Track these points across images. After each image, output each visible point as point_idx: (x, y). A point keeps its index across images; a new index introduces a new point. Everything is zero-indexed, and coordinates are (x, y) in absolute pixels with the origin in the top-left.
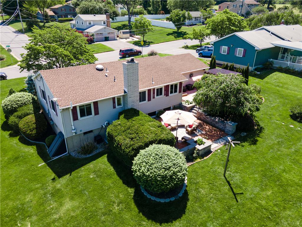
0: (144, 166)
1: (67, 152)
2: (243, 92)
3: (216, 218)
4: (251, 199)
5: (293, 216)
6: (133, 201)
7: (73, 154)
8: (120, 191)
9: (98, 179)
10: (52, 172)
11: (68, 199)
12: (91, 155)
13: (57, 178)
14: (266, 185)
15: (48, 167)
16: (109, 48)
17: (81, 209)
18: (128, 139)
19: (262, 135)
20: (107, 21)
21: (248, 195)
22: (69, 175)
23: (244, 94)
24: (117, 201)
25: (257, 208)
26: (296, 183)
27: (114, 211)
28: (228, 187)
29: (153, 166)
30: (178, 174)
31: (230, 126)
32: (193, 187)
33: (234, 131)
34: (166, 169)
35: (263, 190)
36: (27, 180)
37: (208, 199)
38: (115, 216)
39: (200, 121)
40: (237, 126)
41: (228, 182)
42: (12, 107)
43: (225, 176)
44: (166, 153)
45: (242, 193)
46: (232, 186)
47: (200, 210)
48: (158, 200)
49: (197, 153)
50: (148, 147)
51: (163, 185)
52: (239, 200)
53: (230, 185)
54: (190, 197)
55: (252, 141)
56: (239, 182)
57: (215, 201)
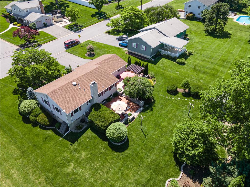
0: (112, 134)
1: (69, 130)
2: (146, 88)
3: (139, 146)
4: (151, 136)
5: (164, 139)
6: (109, 147)
7: (73, 131)
8: (102, 144)
9: (91, 141)
10: (68, 142)
11: (82, 152)
12: (82, 130)
13: (72, 144)
14: (156, 129)
15: (65, 140)
16: (52, 37)
17: (90, 154)
18: (101, 122)
19: (155, 105)
20: (40, 7)
21: (149, 135)
22: (77, 141)
23: (146, 89)
24: (102, 148)
25: (153, 139)
26: (166, 126)
27: (103, 152)
28: (142, 133)
29: (115, 134)
30: (125, 134)
31: (141, 103)
32: (130, 136)
33: (143, 105)
34: (120, 134)
35: (154, 132)
36: (59, 147)
37: (136, 139)
38: (104, 154)
39: (128, 101)
40: (144, 103)
41: (142, 131)
42: (29, 111)
43: (141, 129)
44: (119, 127)
45: (148, 135)
46: (144, 132)
47: (133, 144)
48: (118, 144)
49: (129, 120)
50: (110, 125)
51: (120, 139)
52: (146, 138)
53: (143, 132)
54: (129, 140)
55: (151, 109)
56: (146, 130)
57: (138, 140)
